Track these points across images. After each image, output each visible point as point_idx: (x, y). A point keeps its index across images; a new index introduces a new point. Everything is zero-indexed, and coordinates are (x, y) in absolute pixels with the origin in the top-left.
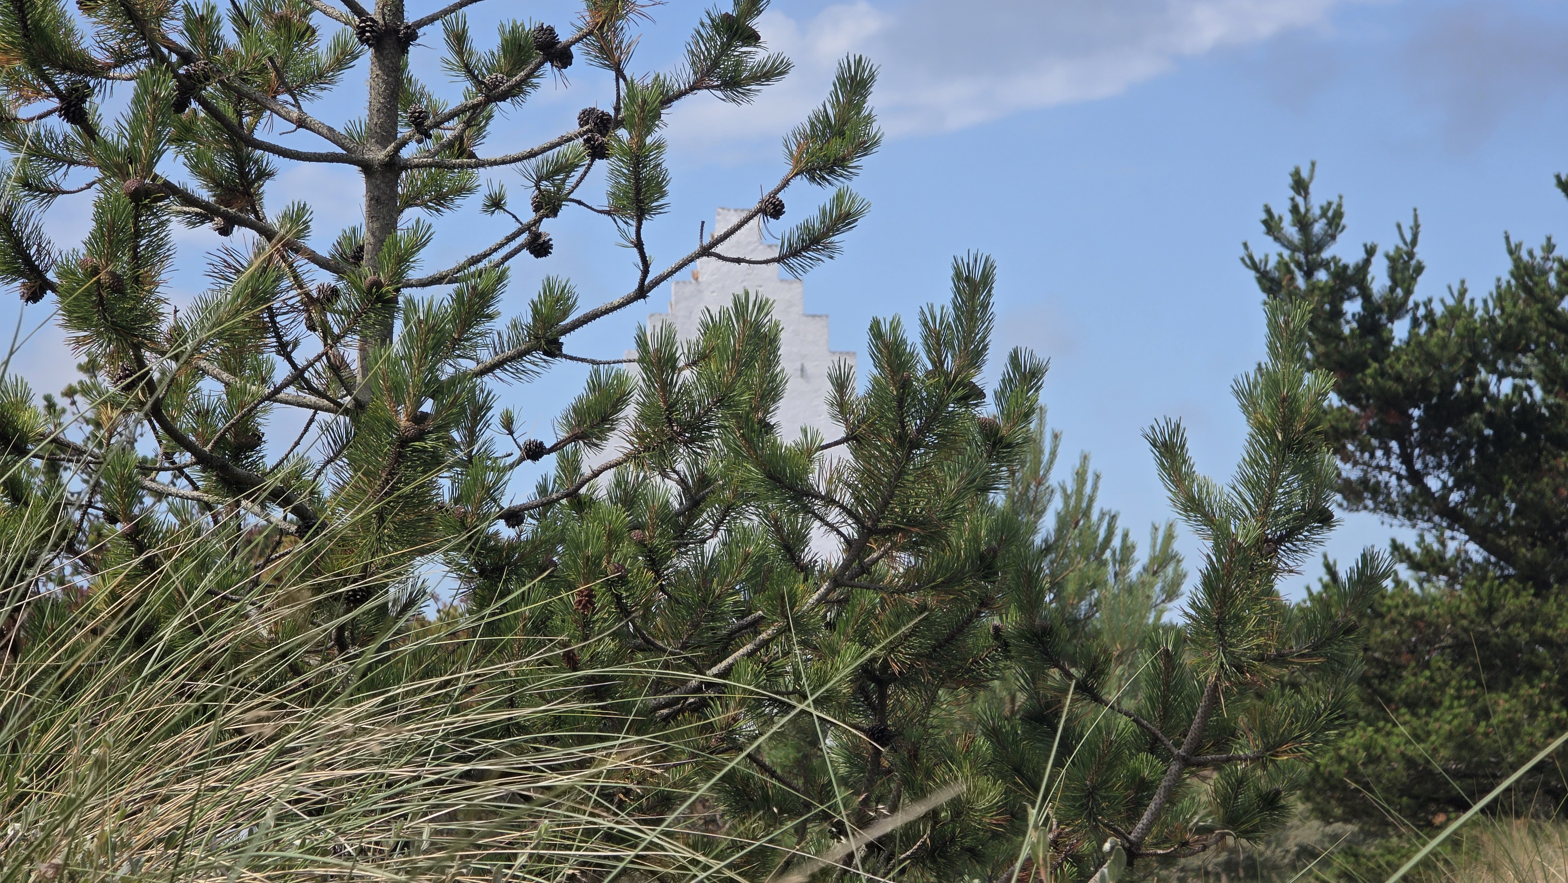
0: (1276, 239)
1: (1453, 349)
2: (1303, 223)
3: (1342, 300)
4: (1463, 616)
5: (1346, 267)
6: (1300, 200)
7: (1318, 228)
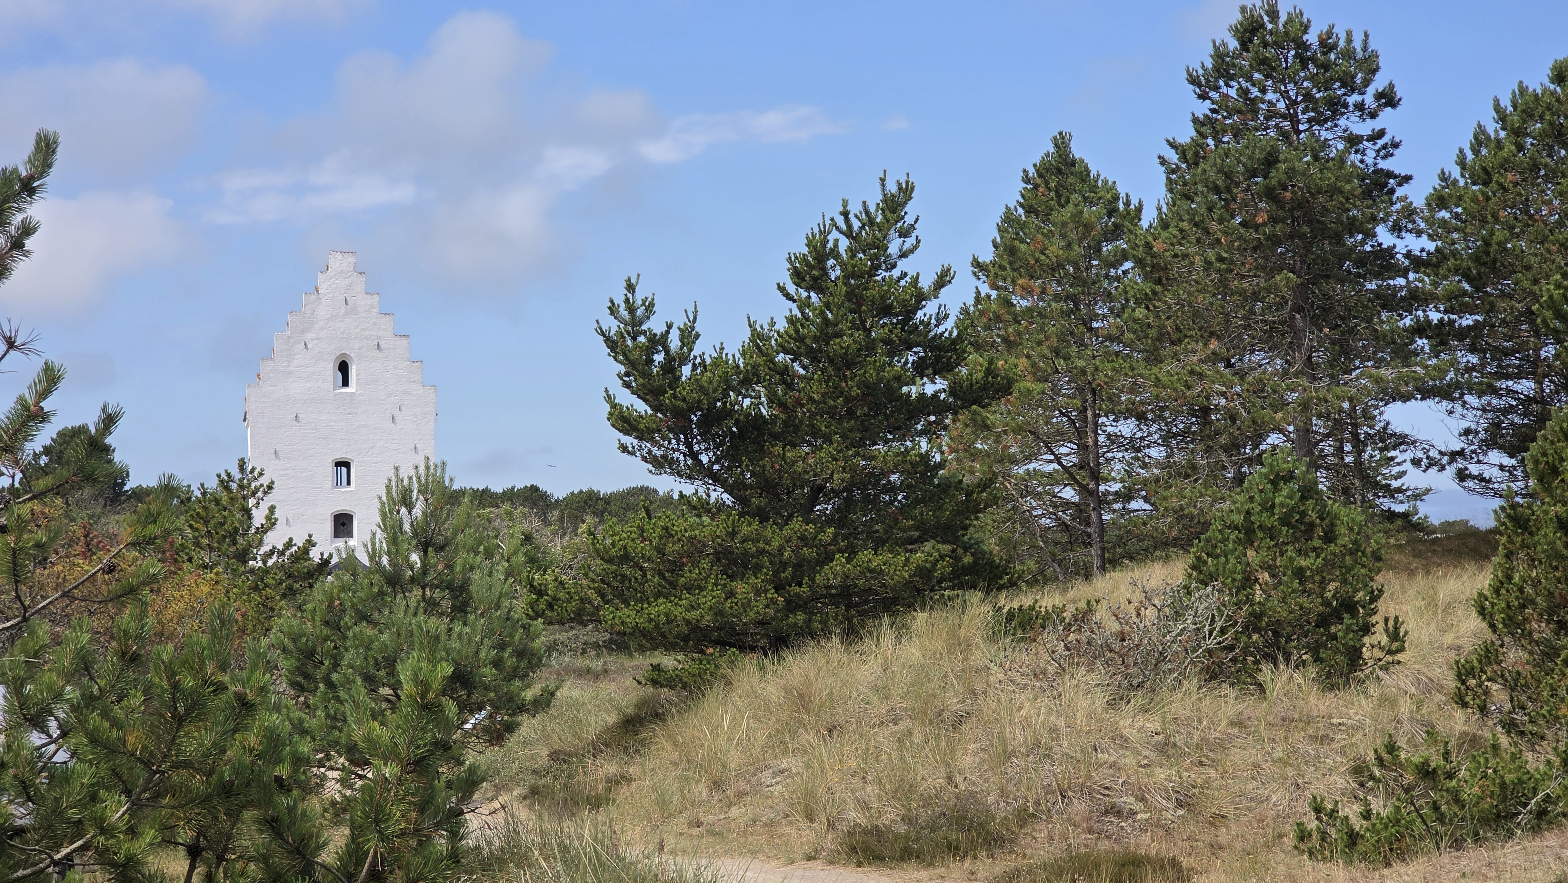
0: (616, 318)
1: (715, 384)
2: (631, 310)
3: (653, 354)
4: (718, 537)
5: (655, 335)
6: (630, 295)
7: (640, 312)
